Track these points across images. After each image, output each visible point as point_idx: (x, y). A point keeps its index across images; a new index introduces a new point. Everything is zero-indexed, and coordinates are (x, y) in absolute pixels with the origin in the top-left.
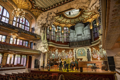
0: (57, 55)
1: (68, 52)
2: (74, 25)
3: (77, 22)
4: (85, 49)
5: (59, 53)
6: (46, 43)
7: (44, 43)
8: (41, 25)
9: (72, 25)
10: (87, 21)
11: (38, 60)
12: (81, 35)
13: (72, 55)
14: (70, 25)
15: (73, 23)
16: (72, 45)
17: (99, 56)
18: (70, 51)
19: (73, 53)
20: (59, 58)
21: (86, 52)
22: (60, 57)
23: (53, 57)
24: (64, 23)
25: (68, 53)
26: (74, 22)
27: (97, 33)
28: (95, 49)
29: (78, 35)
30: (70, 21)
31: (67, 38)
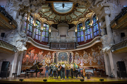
0: (31, 58)
1: (46, 55)
2: (56, 23)
3: (61, 21)
4: (67, 53)
5: (35, 55)
6: (25, 37)
7: (22, 36)
8: (19, 8)
9: (54, 23)
10: (72, 23)
11: (10, 63)
12: (65, 36)
13: (50, 59)
14: (51, 23)
15: (56, 21)
16: (53, 47)
17: (82, 61)
18: (49, 54)
19: (52, 57)
20: (34, 62)
21: (69, 56)
22: (35, 60)
23: (27, 59)
24: (45, 18)
25: (46, 57)
26: (58, 20)
27: (80, 37)
28: (78, 54)
29: (61, 36)
30: (55, 17)
31: (45, 37)
